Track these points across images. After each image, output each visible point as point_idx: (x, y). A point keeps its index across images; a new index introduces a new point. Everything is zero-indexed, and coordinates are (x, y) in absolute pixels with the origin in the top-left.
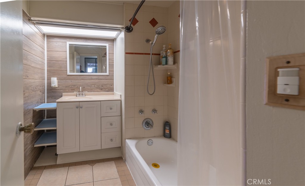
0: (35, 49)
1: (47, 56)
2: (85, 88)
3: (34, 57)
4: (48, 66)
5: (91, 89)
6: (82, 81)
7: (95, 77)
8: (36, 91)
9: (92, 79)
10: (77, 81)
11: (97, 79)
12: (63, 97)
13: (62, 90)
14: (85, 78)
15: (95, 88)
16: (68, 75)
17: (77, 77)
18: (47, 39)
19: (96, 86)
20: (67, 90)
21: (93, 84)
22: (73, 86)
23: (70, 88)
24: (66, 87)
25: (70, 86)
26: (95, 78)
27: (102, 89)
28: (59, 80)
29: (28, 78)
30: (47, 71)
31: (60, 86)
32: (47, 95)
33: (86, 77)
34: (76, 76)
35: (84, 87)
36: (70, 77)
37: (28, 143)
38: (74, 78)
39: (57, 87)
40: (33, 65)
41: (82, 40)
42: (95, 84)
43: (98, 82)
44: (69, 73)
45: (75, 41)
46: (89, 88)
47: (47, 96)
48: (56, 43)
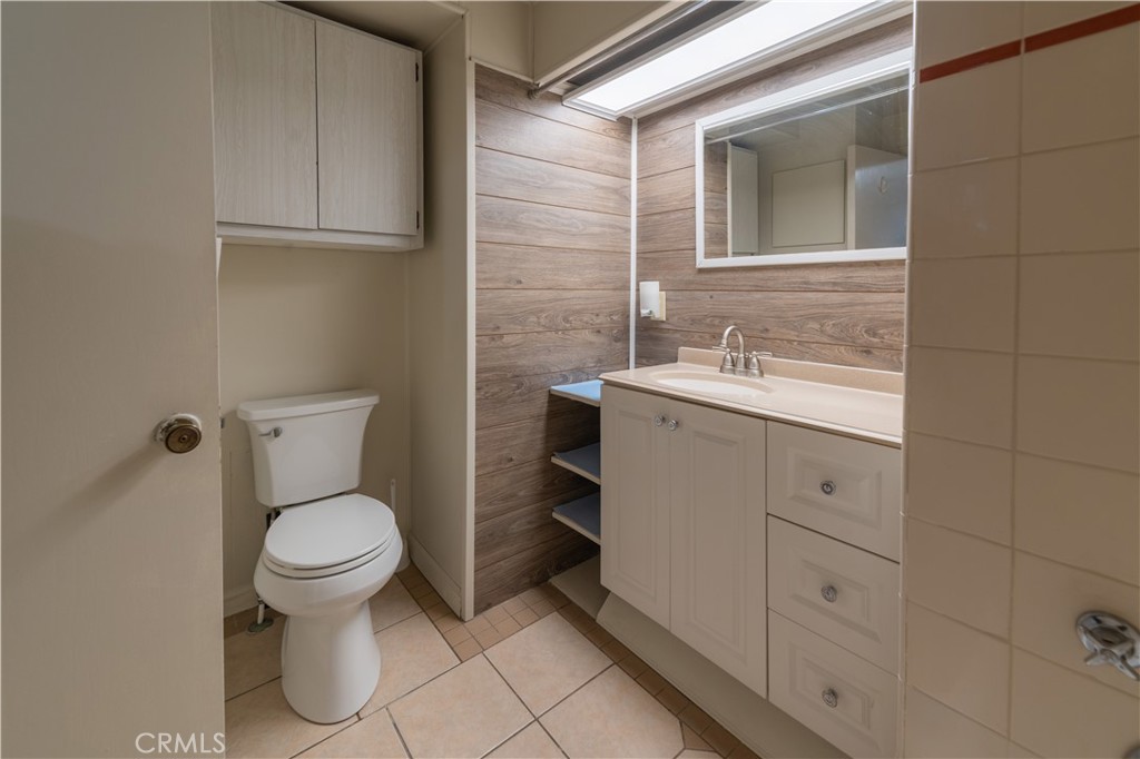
0: (566, 184)
1: (638, 201)
2: (771, 335)
3: (558, 216)
4: (642, 239)
5: (800, 343)
6: (758, 295)
7: (824, 276)
8: (565, 330)
9: (806, 287)
10: (734, 297)
11: (835, 287)
12: (678, 363)
13: (678, 335)
14: (770, 283)
15: (825, 340)
16: (701, 271)
17: (737, 275)
18: (639, 133)
19: (829, 329)
20: (696, 338)
21: (812, 318)
22: (717, 322)
23: (708, 330)
24: (693, 321)
25: (708, 320)
26: (824, 284)
27: (868, 352)
28: (671, 293)
29: (519, 286)
30: (638, 258)
31: (674, 315)
32: (636, 348)
33: (776, 274)
34: (731, 275)
35: (767, 330)
36: (707, 276)
37: (522, 493)
38: (725, 282)
39: (663, 322)
40: (548, 241)
41: (762, 84)
42: (827, 317)
43: (842, 305)
44: (702, 262)
45: (732, 102)
46: (792, 335)
47: (636, 352)
48: (664, 140)
